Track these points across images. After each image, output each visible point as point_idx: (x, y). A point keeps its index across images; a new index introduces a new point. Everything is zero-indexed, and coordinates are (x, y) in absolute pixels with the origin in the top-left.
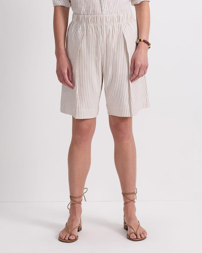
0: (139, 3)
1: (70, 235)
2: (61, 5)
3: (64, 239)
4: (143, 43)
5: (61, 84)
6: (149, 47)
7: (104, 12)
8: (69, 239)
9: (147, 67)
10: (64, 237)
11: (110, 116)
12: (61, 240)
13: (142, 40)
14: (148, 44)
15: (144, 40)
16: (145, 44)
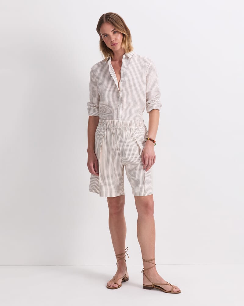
0: (150, 111)
1: (115, 284)
2: (93, 115)
3: (110, 287)
4: (149, 141)
5: (90, 174)
6: (155, 144)
7: (119, 118)
8: (113, 287)
9: (154, 158)
10: (110, 285)
11: (135, 197)
12: (109, 287)
13: (149, 139)
14: (154, 141)
15: (150, 139)
16: (151, 141)
